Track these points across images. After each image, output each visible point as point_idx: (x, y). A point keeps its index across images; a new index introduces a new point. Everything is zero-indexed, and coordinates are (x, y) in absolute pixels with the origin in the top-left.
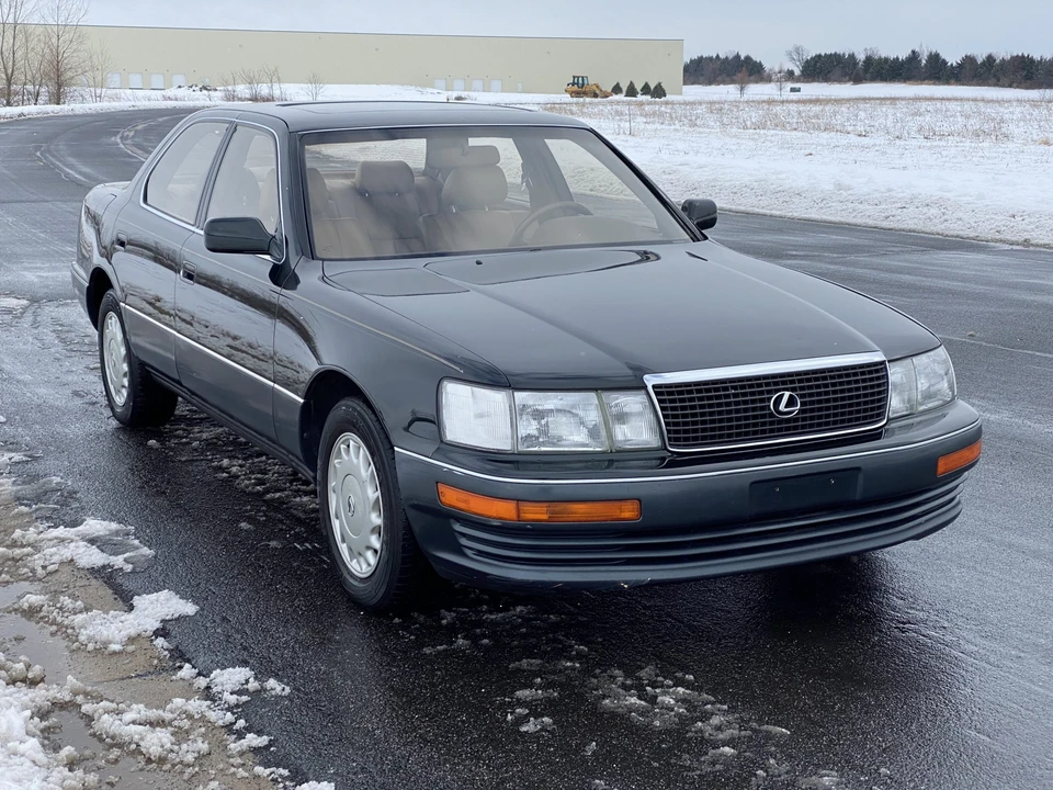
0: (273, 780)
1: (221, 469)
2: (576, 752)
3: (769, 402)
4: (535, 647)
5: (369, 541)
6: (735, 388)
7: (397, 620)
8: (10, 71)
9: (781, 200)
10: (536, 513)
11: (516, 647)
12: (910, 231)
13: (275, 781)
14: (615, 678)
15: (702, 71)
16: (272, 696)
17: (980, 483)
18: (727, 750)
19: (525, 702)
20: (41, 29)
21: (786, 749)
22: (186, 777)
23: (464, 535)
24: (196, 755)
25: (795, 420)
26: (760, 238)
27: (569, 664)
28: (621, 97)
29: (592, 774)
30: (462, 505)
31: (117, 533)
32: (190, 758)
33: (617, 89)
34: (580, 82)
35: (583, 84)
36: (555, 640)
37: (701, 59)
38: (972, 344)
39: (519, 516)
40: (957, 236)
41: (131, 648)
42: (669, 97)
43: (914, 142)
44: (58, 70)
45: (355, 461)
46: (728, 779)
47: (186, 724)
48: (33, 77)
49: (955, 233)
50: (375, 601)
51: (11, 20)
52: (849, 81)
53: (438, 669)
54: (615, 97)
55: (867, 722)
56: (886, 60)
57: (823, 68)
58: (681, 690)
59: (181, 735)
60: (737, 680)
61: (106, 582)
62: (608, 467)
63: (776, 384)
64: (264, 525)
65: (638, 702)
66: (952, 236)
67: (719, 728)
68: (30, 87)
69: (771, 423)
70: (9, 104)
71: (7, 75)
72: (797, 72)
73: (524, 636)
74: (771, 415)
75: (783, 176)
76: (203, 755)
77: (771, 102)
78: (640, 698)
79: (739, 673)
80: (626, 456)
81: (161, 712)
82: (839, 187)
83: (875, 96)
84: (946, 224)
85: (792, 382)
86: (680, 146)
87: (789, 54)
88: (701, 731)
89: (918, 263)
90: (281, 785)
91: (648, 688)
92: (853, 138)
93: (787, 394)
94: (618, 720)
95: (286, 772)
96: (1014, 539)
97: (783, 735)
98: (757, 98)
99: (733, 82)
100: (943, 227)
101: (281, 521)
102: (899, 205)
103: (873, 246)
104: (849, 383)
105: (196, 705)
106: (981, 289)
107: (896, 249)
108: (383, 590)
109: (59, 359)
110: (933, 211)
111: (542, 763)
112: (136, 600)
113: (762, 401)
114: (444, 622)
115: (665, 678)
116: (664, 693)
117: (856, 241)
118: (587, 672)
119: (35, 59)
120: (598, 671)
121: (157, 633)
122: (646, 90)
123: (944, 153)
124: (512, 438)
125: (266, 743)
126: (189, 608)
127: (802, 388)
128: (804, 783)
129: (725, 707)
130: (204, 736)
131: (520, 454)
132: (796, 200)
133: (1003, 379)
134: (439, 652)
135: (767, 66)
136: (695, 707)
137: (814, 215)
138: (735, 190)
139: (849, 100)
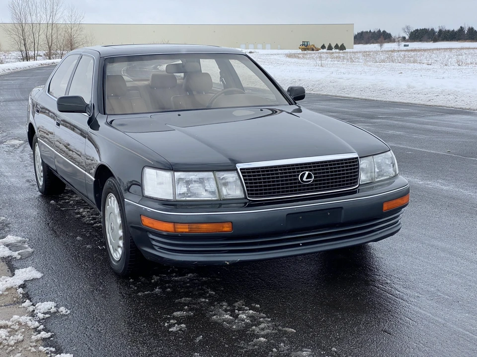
0: (46, 353)
1: (79, 213)
2: (192, 340)
3: (298, 176)
4: (191, 292)
5: (118, 243)
6: (281, 170)
7: (131, 280)
8: (50, 44)
9: (382, 93)
10: (183, 229)
11: (182, 292)
12: (439, 106)
13: (47, 353)
14: (222, 306)
15: (362, 38)
16: (61, 315)
17: (429, 218)
18: (262, 339)
19: (177, 317)
20: (64, 25)
21: (291, 339)
22: (7, 351)
23: (154, 240)
24: (16, 341)
25: (312, 185)
26: (367, 110)
27: (203, 300)
28: (325, 50)
29: (195, 350)
30: (151, 225)
31: (20, 242)
32: (12, 343)
33: (323, 47)
34: (306, 44)
35: (307, 45)
36: (201, 289)
37: (362, 32)
38: (447, 155)
39: (175, 230)
40: (461, 108)
41: (7, 293)
42: (347, 50)
43: (453, 67)
44: (71, 43)
45: (113, 206)
46: (259, 353)
47: (17, 327)
48: (60, 47)
49: (459, 107)
50: (121, 271)
51: (50, 22)
52: (431, 41)
53: (142, 303)
54: (322, 50)
55: (334, 327)
56: (449, 31)
57: (419, 35)
58: (251, 312)
59: (13, 332)
60: (280, 307)
61: (7, 264)
62: (219, 207)
63: (302, 168)
64: (88, 237)
65: (229, 317)
66: (459, 108)
67: (263, 329)
68: (59, 52)
69: (300, 186)
70: (50, 59)
71: (49, 46)
72: (407, 37)
73: (188, 287)
74: (299, 182)
75: (384, 82)
76: (20, 342)
77: (393, 51)
78: (231, 316)
79: (282, 304)
80: (228, 202)
81: (7, 322)
82: (409, 87)
83: (442, 48)
84: (456, 103)
85: (310, 167)
86: (343, 70)
87: (404, 29)
88: (254, 331)
89: (437, 120)
90: (49, 355)
91: (236, 311)
92: (425, 66)
93: (307, 173)
94: (218, 326)
95: (53, 349)
96: (436, 242)
97: (292, 332)
98: (386, 49)
99: (377, 42)
100: (455, 104)
101: (96, 236)
102: (436, 95)
103: (419, 113)
104: (339, 167)
105: (25, 319)
106: (463, 131)
107: (429, 114)
108: (123, 266)
109: (26, 166)
110: (451, 97)
111: (174, 345)
112: (17, 272)
113: (295, 176)
114: (153, 281)
115: (246, 306)
116: (243, 313)
117: (411, 111)
118: (211, 304)
119: (61, 38)
120: (216, 303)
121: (20, 287)
122: (337, 47)
123: (464, 71)
124: (173, 194)
125: (49, 336)
126: (38, 275)
127: (315, 170)
128: (293, 354)
129: (270, 319)
130: (23, 333)
131: (177, 201)
132: (389, 93)
133: (456, 171)
134: (145, 295)
135: (393, 35)
136: (255, 320)
137: (396, 100)
138: (362, 89)
139: (430, 50)
